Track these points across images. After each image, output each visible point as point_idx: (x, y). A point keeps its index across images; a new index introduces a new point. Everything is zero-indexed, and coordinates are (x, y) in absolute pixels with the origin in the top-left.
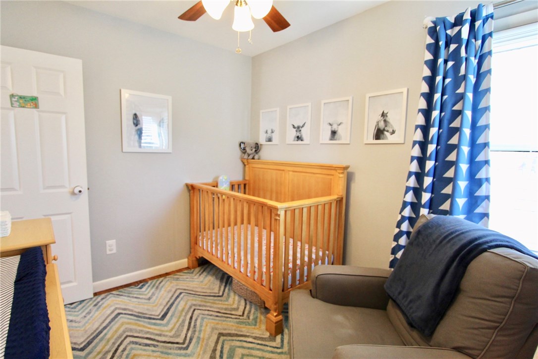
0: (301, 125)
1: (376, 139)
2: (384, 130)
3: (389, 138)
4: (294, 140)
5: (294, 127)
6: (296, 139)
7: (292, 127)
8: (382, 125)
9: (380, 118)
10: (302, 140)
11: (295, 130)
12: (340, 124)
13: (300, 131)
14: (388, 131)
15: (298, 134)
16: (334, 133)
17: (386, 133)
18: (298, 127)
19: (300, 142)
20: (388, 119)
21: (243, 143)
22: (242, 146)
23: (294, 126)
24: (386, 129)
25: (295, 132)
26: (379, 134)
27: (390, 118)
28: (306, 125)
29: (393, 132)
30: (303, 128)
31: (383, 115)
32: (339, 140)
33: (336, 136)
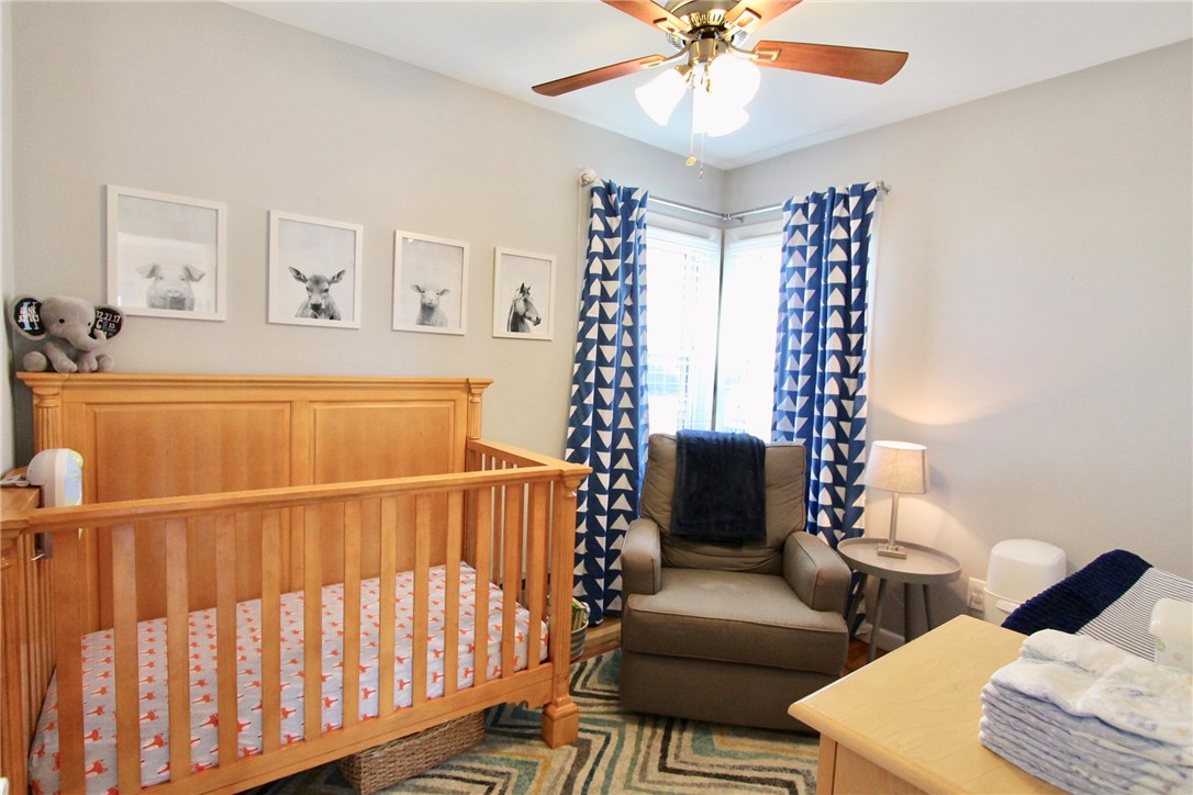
0: (329, 277)
1: (512, 331)
2: (524, 315)
3: (534, 331)
4: (302, 315)
5: (298, 275)
6: (311, 312)
7: (291, 276)
8: (521, 307)
9: (518, 295)
10: (331, 318)
11: (303, 286)
12: (442, 293)
13: (327, 291)
14: (530, 319)
15: (317, 299)
16: (428, 310)
17: (527, 321)
18: (317, 281)
19: (323, 321)
20: (529, 299)
21: (31, 301)
22: (27, 315)
23: (298, 273)
24: (528, 314)
25: (306, 294)
26: (517, 322)
27: (532, 298)
28: (343, 277)
29: (538, 322)
30: (333, 285)
31: (523, 290)
32: (441, 325)
33: (434, 317)
